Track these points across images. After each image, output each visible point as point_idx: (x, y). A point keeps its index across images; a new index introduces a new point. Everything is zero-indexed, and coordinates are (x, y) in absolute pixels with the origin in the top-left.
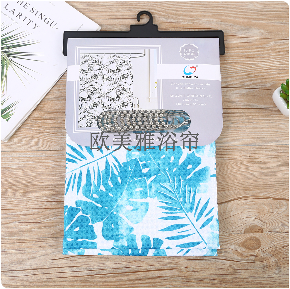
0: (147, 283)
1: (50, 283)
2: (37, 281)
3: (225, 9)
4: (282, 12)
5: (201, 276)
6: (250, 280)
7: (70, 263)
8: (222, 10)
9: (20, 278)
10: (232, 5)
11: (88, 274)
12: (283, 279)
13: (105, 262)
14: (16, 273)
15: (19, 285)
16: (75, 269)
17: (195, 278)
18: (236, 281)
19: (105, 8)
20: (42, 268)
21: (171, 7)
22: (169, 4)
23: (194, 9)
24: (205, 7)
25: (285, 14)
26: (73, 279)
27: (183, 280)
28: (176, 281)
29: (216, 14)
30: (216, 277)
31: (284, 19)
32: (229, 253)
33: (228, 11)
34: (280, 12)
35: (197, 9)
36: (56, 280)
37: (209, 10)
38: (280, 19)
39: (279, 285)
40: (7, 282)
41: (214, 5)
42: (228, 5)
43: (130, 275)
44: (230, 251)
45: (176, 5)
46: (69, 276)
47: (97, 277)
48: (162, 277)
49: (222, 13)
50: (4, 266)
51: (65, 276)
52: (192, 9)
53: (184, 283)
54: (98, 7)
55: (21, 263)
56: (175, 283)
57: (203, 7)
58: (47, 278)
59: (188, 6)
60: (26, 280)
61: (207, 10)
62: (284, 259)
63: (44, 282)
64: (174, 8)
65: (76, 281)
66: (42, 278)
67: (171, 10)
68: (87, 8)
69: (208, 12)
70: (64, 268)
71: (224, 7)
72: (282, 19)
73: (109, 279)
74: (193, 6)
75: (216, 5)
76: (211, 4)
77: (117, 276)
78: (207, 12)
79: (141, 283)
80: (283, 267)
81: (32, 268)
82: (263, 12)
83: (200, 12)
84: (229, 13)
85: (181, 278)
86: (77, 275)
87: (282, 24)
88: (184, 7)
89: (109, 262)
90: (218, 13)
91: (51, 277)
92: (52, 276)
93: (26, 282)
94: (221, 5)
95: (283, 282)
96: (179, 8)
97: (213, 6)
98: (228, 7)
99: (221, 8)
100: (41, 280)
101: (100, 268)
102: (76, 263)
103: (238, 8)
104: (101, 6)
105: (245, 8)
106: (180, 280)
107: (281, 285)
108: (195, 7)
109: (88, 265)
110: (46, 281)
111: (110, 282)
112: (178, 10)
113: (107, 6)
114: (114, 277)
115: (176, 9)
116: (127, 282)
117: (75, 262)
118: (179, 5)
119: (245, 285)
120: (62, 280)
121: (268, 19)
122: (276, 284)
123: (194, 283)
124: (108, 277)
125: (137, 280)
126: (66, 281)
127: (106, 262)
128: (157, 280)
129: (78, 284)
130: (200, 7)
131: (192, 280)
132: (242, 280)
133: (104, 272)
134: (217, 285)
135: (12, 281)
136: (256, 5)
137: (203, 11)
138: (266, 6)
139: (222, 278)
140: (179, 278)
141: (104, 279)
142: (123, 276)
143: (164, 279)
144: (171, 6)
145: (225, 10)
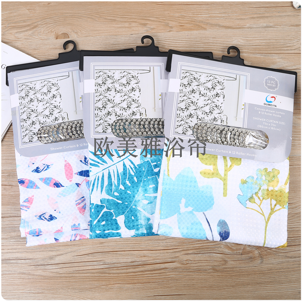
0: (154, 274)
1: (76, 275)
2: (65, 273)
3: (214, 44)
4: (261, 46)
5: (198, 267)
6: (238, 269)
7: (91, 258)
8: (212, 45)
9: (52, 270)
10: (220, 41)
11: (106, 267)
12: (265, 267)
13: (119, 257)
14: (48, 266)
15: (51, 276)
16: (95, 263)
17: (193, 269)
18: (227, 270)
19: (115, 46)
20: (69, 262)
21: (170, 44)
22: (168, 42)
23: (189, 45)
24: (198, 43)
25: (264, 48)
26: (94, 271)
27: (184, 271)
28: (178, 271)
29: (207, 48)
30: (211, 268)
31: (263, 52)
32: (221, 248)
33: (217, 46)
34: (260, 47)
35: (191, 45)
36: (80, 272)
37: (201, 45)
38: (260, 52)
39: (262, 272)
40: (41, 273)
41: (206, 41)
42: (217, 41)
43: (140, 267)
44: (222, 246)
45: (174, 42)
46: (91, 269)
47: (113, 270)
48: (166, 268)
49: (212, 48)
50: (39, 261)
51: (87, 269)
52: (187, 45)
53: (184, 273)
54: (109, 46)
55: (52, 259)
56: (177, 273)
57: (196, 43)
58: (73, 270)
59: (184, 43)
60: (56, 272)
61: (200, 45)
62: (266, 251)
63: (71, 273)
64: (172, 44)
65: (96, 273)
66: (69, 270)
67: (170, 46)
68: (100, 47)
69: (201, 47)
70: (87, 263)
71: (213, 43)
72: (261, 52)
73: (123, 271)
74: (188, 43)
75: (207, 42)
76: (203, 41)
77: (130, 269)
78: (199, 47)
79: (149, 274)
80: (265, 258)
81: (61, 263)
82: (246, 46)
83: (194, 47)
84: (218, 48)
85: (182, 269)
86: (97, 268)
87: (262, 56)
88: (181, 44)
89: (123, 257)
90: (209, 48)
91: (76, 270)
92: (77, 269)
93: (56, 274)
94: (211, 42)
95: (265, 270)
96: (176, 44)
97: (204, 42)
98: (217, 43)
99: (211, 44)
100: (68, 272)
101: (116, 262)
102: (96, 258)
103: (226, 43)
104: (112, 45)
105: (231, 43)
106: (181, 270)
107: (264, 272)
108: (189, 43)
109: (106, 260)
110: (73, 273)
111: (124, 273)
112: (175, 47)
113: (117, 44)
114: (127, 269)
115: (174, 45)
116: (138, 273)
117: (95, 257)
118: (176, 42)
119: (234, 273)
120: (85, 272)
121: (250, 52)
122: (259, 271)
123: (192, 272)
124: (123, 269)
125: (146, 271)
126: (88, 273)
127: (121, 257)
128: (162, 271)
129: (98, 275)
130: (194, 43)
131: (191, 271)
132: (232, 269)
133: (119, 265)
134: (211, 274)
135: (45, 273)
136: (240, 41)
137: (197, 46)
138: (248, 41)
139: (215, 268)
140: (180, 269)
141: (119, 271)
142: (134, 268)
143: (168, 270)
144: (170, 43)
145: (214, 46)
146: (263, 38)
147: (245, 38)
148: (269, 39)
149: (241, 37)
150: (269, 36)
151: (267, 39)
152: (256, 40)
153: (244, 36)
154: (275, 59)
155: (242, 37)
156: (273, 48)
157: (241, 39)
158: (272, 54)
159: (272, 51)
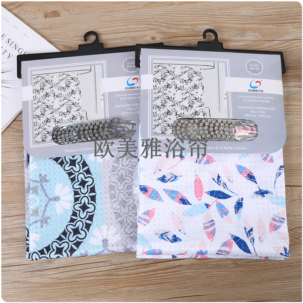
0: (168, 272)
1: (79, 279)
2: (66, 278)
3: (221, 16)
4: (273, 16)
5: (217, 262)
6: (262, 262)
7: (96, 259)
8: (218, 17)
9: (51, 276)
10: (227, 12)
11: (113, 268)
12: (293, 259)
13: (127, 256)
14: (46, 272)
15: (50, 283)
16: (100, 264)
17: (212, 265)
18: (250, 265)
19: (112, 24)
20: (70, 265)
21: (171, 19)
22: (169, 16)
23: (193, 18)
24: (202, 16)
25: (276, 17)
26: (99, 273)
27: (202, 267)
28: (195, 268)
29: (213, 21)
30: (232, 262)
31: (276, 22)
33: (224, 18)
34: (272, 16)
35: (195, 19)
36: (83, 275)
37: (206, 18)
38: (272, 22)
39: (290, 265)
40: (39, 281)
41: (211, 14)
42: (223, 13)
43: (152, 266)
45: (176, 16)
46: (95, 271)
47: (121, 271)
48: (181, 265)
49: (218, 20)
50: (35, 266)
51: (92, 271)
52: (191, 18)
53: (202, 270)
54: (105, 23)
55: (51, 263)
56: (194, 271)
57: (200, 16)
58: (76, 274)
59: (187, 16)
60: (56, 278)
61: (205, 19)
62: (292, 241)
63: (73, 278)
65: (102, 275)
66: (71, 275)
67: (172, 21)
68: (95, 24)
69: (206, 20)
70: (90, 264)
72: (273, 22)
73: (133, 271)
74: (191, 16)
75: (213, 14)
76: (208, 13)
77: (140, 268)
78: (204, 20)
79: (163, 273)
80: (292, 248)
81: (61, 266)
82: (255, 17)
83: (199, 21)
84: (225, 20)
85: (199, 265)
86: (103, 270)
87: (274, 27)
88: (184, 18)
89: (131, 255)
90: (215, 20)
91: (79, 274)
92: (80, 272)
93: (56, 280)
94: (217, 14)
95: (293, 262)
96: (179, 19)
97: (210, 15)
98: (223, 15)
99: (217, 16)
100: (70, 277)
101: (124, 262)
102: (102, 259)
103: (233, 15)
104: (108, 22)
105: (239, 14)
106: (198, 267)
107: (292, 264)
108: (193, 16)
109: (113, 260)
110: (75, 278)
111: (133, 274)
112: (178, 21)
113: (113, 21)
114: (137, 269)
115: (176, 20)
116: (150, 273)
117: (100, 258)
118: (179, 16)
119: (258, 267)
120: (89, 275)
121: (261, 23)
122: (287, 264)
123: (211, 269)
124: (132, 270)
125: (158, 270)
126: (93, 276)
127: (129, 256)
128: (177, 269)
129: (104, 278)
130: (198, 16)
131: (209, 267)
132: (255, 263)
133: (128, 265)
134: (233, 270)
135: (43, 279)
136: (249, 11)
137: (201, 20)
138: (258, 11)
139: (237, 262)
140: (197, 265)
141: (128, 272)
142: (145, 268)
143: (183, 267)
144: (172, 17)
145: (221, 18)
146: (274, 7)
147: (254, 8)
148: (281, 8)
149: (249, 7)
150: (281, 4)
151: (279, 8)
152: (266, 9)
153: (253, 6)
154: (289, 29)
155: (251, 7)
156: (286, 17)
157: (250, 9)
158: (285, 24)
159: (285, 21)
